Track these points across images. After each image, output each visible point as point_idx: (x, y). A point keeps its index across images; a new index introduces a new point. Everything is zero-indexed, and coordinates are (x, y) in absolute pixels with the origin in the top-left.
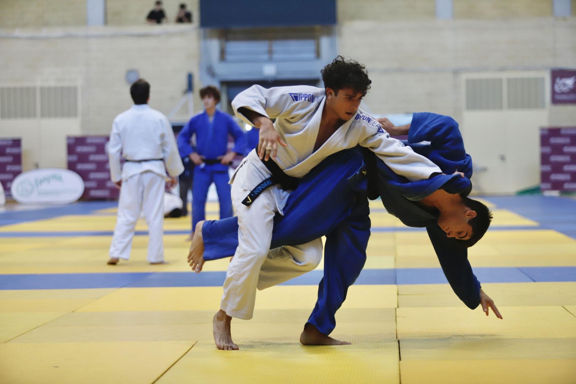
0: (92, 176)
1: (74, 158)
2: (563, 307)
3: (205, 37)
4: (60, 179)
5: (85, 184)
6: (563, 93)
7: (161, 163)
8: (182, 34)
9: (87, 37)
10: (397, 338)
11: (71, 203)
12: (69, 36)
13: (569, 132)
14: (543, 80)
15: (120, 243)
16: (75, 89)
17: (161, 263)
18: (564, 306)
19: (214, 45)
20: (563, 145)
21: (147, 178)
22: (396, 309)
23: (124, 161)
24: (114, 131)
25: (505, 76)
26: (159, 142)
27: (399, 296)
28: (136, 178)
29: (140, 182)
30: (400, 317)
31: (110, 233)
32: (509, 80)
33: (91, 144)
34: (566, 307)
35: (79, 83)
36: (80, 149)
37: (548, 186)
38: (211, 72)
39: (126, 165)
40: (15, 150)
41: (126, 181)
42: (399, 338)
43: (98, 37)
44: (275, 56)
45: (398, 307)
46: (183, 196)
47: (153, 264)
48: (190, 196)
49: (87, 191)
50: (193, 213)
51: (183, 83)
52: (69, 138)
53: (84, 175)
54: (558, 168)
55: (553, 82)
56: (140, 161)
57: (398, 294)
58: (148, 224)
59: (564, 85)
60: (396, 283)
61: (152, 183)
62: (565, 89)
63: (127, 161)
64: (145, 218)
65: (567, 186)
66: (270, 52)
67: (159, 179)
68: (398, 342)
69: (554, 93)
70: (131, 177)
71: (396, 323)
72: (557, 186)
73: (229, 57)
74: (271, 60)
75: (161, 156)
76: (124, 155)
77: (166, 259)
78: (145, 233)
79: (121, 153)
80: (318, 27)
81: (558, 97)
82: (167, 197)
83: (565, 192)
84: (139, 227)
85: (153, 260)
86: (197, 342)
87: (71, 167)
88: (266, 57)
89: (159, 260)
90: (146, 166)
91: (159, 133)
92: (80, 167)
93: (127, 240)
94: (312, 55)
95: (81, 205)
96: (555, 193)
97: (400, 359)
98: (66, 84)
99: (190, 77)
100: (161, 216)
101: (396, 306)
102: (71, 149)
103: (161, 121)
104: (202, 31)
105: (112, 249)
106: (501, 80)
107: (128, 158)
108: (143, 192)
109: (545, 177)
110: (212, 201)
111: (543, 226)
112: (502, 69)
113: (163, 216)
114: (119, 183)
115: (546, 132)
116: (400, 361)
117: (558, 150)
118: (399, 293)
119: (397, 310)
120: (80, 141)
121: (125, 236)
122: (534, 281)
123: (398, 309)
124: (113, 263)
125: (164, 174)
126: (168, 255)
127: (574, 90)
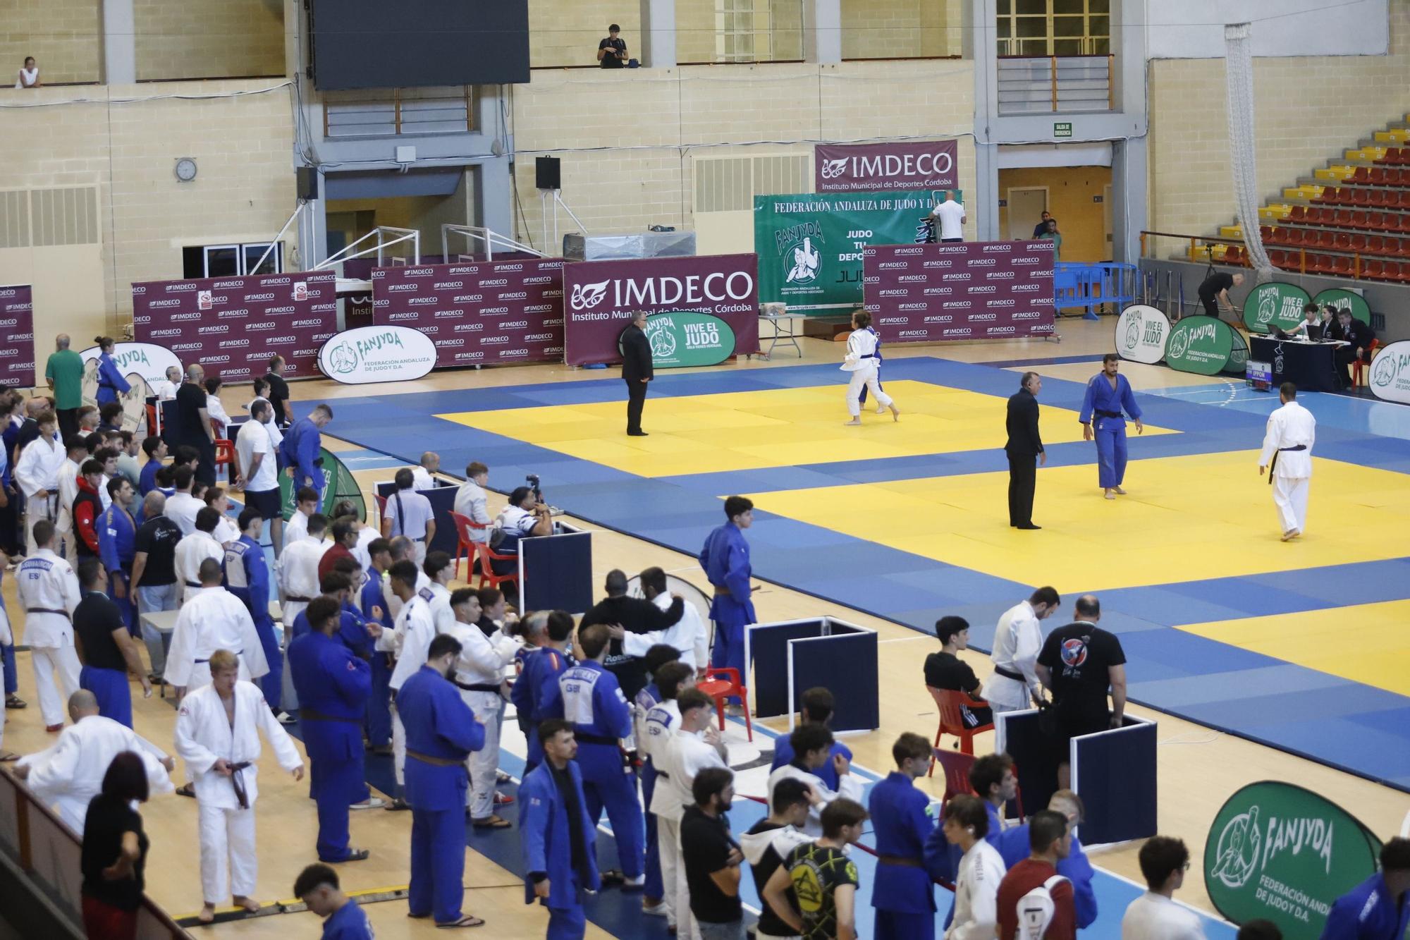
0: (176, 347)
1: (145, 319)
6: (832, 178)
9: (108, 103)
12: (78, 103)
14: (805, 159)
16: (91, 192)
19: (316, 113)
25: (752, 155)
32: (759, 160)
33: (171, 297)
35: (98, 183)
38: (311, 158)
40: (22, 307)
43: (126, 103)
52: (135, 286)
55: (819, 165)
59: (835, 167)
62: (835, 172)
66: (398, 123)
69: (819, 179)
74: (399, 134)
81: (826, 185)
92: (155, 333)
94: (464, 125)
102: (140, 305)
106: (746, 162)
127: (847, 177)
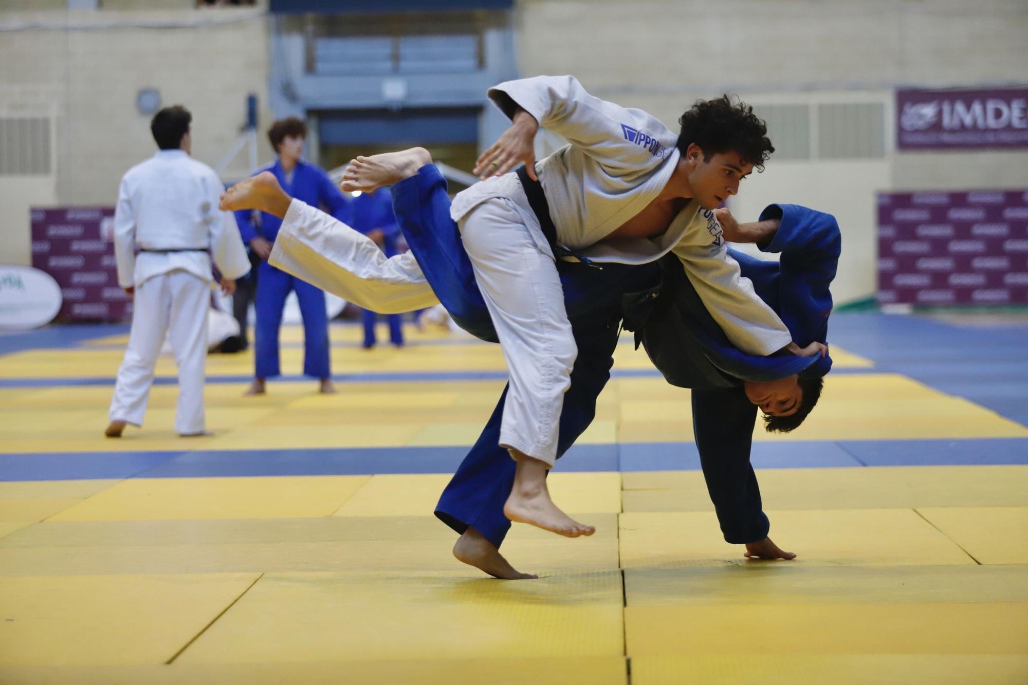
0: (77, 278)
1: (44, 247)
2: (915, 511)
3: (279, 30)
4: (19, 284)
5: (63, 292)
6: (916, 131)
7: (203, 256)
8: (238, 24)
9: (66, 29)
10: (619, 567)
11: (39, 328)
12: (35, 28)
13: (927, 200)
14: (880, 107)
15: (128, 395)
16: (46, 122)
17: (200, 434)
18: (917, 510)
19: (295, 45)
20: (917, 224)
21: (177, 282)
22: (618, 515)
23: (138, 250)
24: (123, 196)
25: (814, 100)
26: (198, 219)
27: (624, 492)
28: (158, 282)
29: (165, 290)
30: (625, 529)
31: (111, 382)
32: (821, 107)
33: (73, 223)
34: (919, 510)
35: (53, 112)
36: (54, 231)
37: (889, 295)
38: (289, 93)
39: (142, 257)
41: (141, 286)
42: (624, 567)
43: (87, 29)
44: (404, 65)
45: (622, 512)
46: (240, 315)
47: (183, 436)
48: (252, 315)
49: (66, 305)
50: (258, 344)
51: (240, 112)
52: (34, 211)
53: (62, 278)
54: (907, 264)
55: (900, 111)
56: (165, 252)
57: (622, 489)
58: (178, 364)
59: (921, 116)
60: (618, 469)
61: (185, 292)
62: (920, 124)
63: (143, 250)
64: (172, 354)
65: (924, 296)
66: (396, 58)
67: (199, 284)
68: (621, 573)
69: (901, 130)
70: (150, 279)
71: (618, 540)
72: (906, 295)
73: (320, 66)
74: (396, 72)
75: (204, 244)
76: (138, 239)
77: (208, 426)
78: (172, 381)
79: (134, 237)
80: (480, 13)
81: (909, 139)
82: (213, 316)
83: (922, 307)
84: (162, 370)
85: (185, 430)
86: (263, 574)
87: (39, 262)
88: (388, 65)
89: (197, 430)
90: (175, 261)
91: (200, 200)
92: (54, 262)
93: (139, 392)
94: (471, 63)
95: (56, 331)
96: (903, 309)
97: (625, 604)
98: (28, 114)
99: (252, 102)
100: (202, 349)
101: (619, 510)
102: (38, 231)
103: (203, 180)
104: (273, 19)
105: (113, 407)
106: (805, 109)
107: (145, 246)
108: (170, 306)
109: (885, 280)
110: (292, 324)
111: (882, 367)
112: (809, 88)
113: (206, 350)
114: (131, 290)
115: (886, 201)
116: (625, 608)
117: (908, 231)
118: (625, 487)
119: (620, 518)
120: (55, 216)
121: (136, 384)
122: (864, 465)
123: (622, 516)
124: (115, 432)
125: (209, 276)
126: (213, 419)
127: (936, 126)
